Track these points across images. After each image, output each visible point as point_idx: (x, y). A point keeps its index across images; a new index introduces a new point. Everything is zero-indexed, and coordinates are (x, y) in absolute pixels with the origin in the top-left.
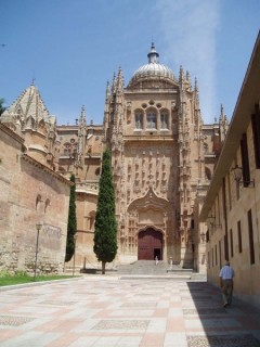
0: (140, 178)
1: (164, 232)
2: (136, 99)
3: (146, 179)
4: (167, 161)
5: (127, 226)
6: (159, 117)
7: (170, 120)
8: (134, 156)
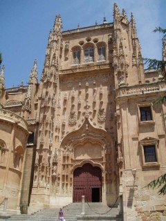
0: (75, 110)
1: (103, 167)
2: (74, 38)
3: (82, 110)
4: (104, 90)
5: (60, 163)
6: (96, 50)
7: (107, 51)
8: (70, 89)
